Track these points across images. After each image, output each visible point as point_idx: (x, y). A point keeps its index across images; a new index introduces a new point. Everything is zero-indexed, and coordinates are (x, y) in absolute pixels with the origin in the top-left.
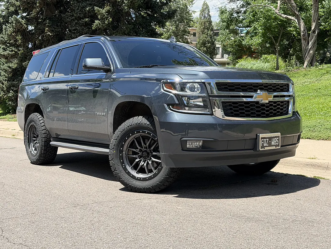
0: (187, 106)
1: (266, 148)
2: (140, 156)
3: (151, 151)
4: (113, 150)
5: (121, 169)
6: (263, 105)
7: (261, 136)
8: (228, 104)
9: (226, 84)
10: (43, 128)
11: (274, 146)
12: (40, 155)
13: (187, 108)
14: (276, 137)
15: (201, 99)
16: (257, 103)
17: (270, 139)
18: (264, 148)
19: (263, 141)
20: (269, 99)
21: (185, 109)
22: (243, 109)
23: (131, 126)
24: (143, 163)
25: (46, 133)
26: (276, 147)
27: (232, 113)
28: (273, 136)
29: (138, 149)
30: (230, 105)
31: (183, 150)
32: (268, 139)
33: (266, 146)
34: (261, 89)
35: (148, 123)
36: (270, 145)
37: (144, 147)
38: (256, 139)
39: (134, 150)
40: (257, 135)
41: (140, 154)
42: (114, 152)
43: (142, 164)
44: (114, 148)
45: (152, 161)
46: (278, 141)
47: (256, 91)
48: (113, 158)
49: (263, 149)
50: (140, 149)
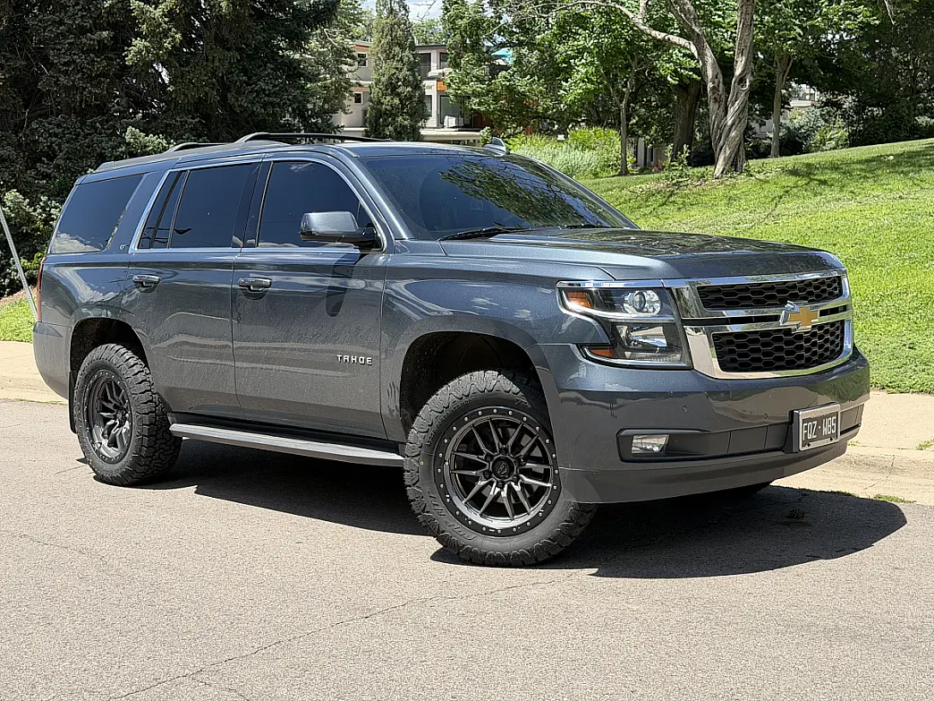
0: (628, 350)
1: (813, 445)
2: (488, 471)
3: (518, 459)
4: (417, 458)
5: (442, 507)
6: (799, 337)
7: (803, 414)
8: (726, 339)
9: (717, 290)
10: (145, 386)
11: (826, 437)
12: (136, 461)
13: (628, 354)
14: (831, 415)
15: (659, 330)
16: (788, 332)
17: (820, 420)
18: (809, 445)
19: (806, 429)
20: (812, 321)
21: (625, 358)
22: (758, 350)
23: (467, 396)
24: (498, 490)
25: (151, 401)
26: (831, 439)
27: (733, 360)
28: (825, 413)
29: (482, 454)
30: (729, 342)
31: (623, 460)
32: (815, 422)
33: (812, 440)
34: (794, 297)
35: (516, 389)
36: (820, 436)
37: (500, 449)
38: (791, 422)
39: (474, 457)
40: (792, 413)
41: (489, 466)
42: (422, 463)
43: (496, 493)
44: (419, 455)
45: (522, 484)
46: (835, 425)
47: (783, 302)
48: (418, 481)
49: (807, 448)
50: (488, 455)
